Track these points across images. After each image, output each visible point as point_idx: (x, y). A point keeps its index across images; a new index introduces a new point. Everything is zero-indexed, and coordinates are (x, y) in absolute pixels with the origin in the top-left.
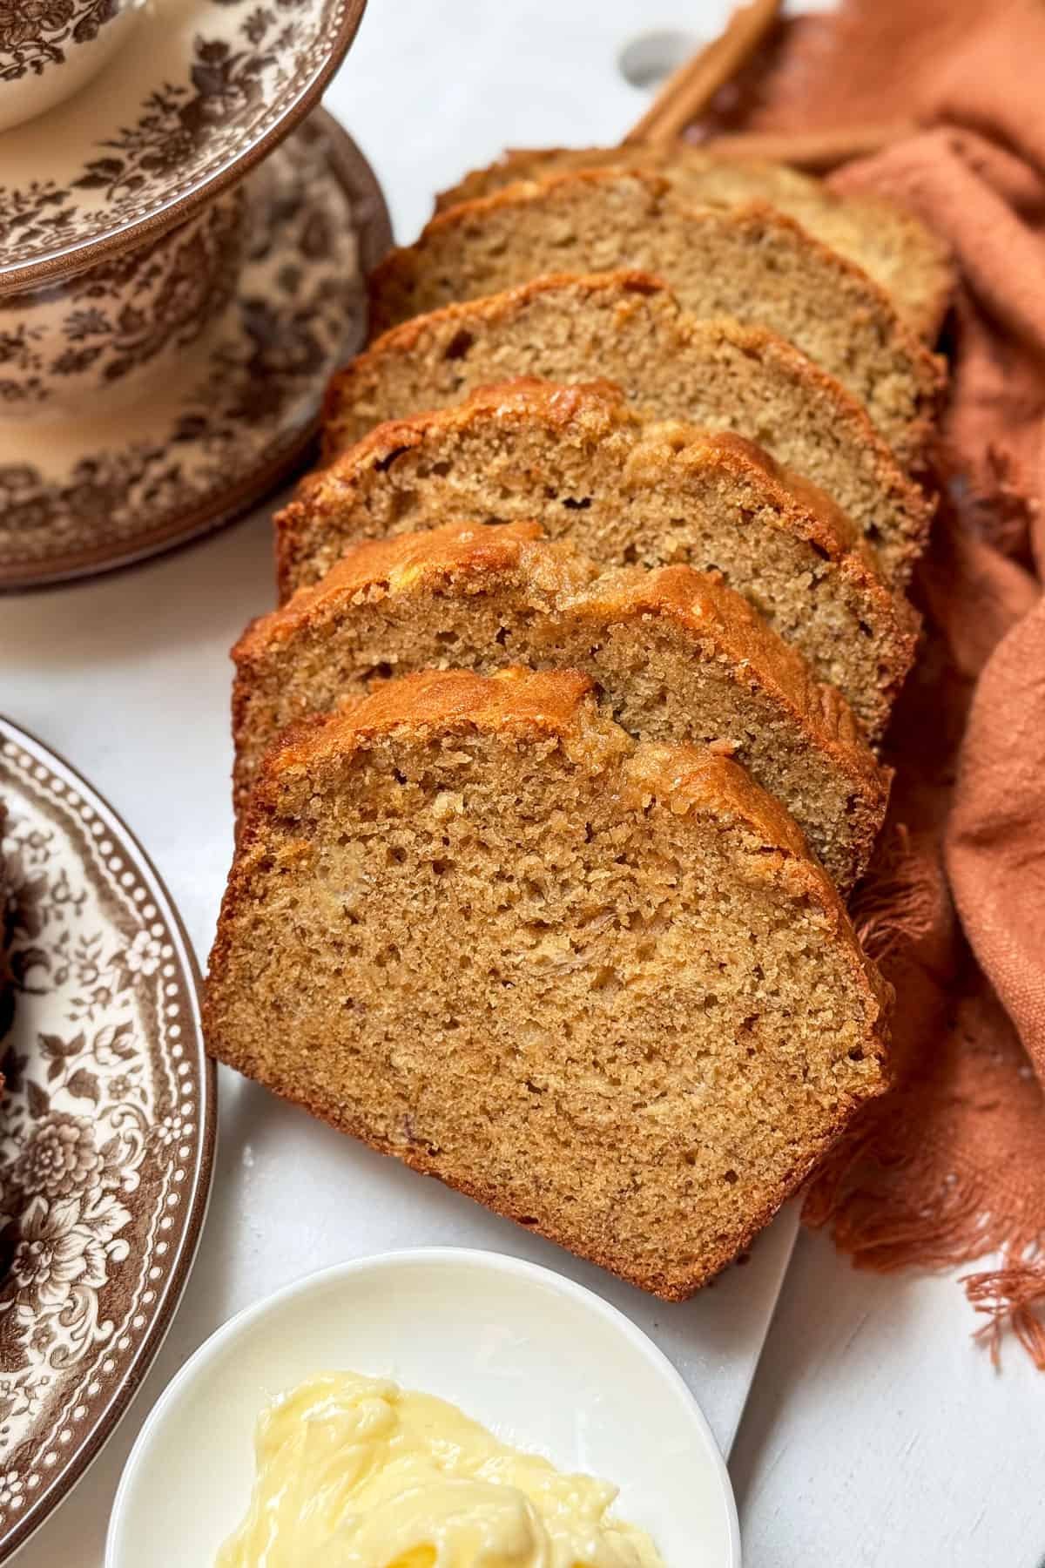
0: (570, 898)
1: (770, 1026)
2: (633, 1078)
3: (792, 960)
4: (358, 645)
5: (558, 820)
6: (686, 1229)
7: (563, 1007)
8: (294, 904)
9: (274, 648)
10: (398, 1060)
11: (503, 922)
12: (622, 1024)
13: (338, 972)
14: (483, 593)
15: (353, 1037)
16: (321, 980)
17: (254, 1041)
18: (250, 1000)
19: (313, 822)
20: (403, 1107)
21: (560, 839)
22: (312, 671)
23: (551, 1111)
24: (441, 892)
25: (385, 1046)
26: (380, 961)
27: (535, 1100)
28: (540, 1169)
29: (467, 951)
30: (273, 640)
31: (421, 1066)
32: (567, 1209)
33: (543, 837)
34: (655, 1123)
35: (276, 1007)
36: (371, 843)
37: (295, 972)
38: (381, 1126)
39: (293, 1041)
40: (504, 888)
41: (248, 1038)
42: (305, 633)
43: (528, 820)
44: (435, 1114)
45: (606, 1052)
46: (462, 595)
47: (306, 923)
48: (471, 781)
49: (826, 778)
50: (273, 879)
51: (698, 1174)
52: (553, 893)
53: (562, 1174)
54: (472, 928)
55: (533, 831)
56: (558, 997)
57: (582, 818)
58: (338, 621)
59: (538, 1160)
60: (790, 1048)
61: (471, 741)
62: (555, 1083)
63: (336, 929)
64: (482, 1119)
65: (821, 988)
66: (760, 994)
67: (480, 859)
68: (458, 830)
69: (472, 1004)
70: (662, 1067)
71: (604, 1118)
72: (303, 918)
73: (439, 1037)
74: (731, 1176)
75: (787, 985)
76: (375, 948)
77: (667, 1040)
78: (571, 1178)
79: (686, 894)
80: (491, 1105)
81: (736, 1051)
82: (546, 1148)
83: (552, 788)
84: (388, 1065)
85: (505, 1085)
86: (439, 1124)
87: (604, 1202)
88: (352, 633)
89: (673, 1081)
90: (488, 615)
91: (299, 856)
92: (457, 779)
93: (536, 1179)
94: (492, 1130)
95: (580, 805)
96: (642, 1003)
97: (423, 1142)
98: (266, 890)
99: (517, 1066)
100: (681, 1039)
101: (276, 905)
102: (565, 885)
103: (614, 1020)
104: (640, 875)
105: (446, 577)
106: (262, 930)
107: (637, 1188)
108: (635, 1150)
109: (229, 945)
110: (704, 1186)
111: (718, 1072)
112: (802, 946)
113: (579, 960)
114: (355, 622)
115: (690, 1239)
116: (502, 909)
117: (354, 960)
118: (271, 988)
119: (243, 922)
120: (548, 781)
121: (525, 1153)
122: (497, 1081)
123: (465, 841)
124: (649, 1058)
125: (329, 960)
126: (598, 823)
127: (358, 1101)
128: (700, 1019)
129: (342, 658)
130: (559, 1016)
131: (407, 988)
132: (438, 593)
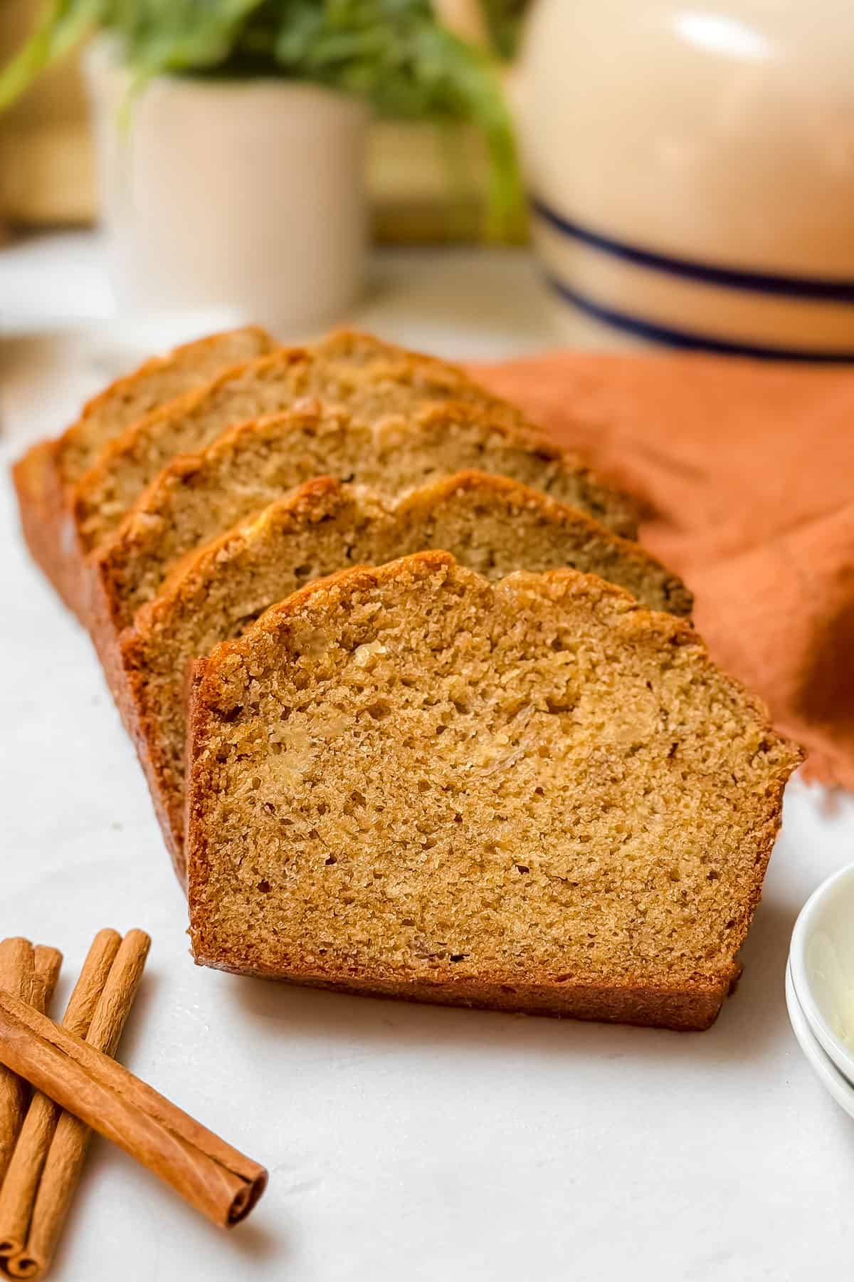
0: (492, 701)
1: (689, 750)
2: (600, 830)
3: (685, 692)
4: (231, 601)
5: (462, 640)
6: (699, 931)
7: (517, 795)
8: (257, 784)
9: (159, 627)
10: (393, 891)
11: (444, 740)
12: (574, 791)
13: (313, 834)
14: (326, 518)
15: (345, 888)
16: (300, 846)
17: (251, 927)
18: (237, 891)
19: (255, 706)
20: (411, 931)
21: (469, 657)
22: (195, 639)
23: (543, 881)
24: (384, 734)
25: (377, 882)
26: (347, 811)
27: (526, 878)
28: (554, 932)
29: (421, 775)
30: (155, 621)
31: (415, 888)
32: (593, 953)
33: (455, 656)
34: (632, 859)
35: (265, 887)
36: (311, 708)
37: (273, 847)
38: (398, 956)
39: (289, 913)
40: (436, 710)
41: (245, 927)
42: (181, 609)
43: (437, 650)
44: (444, 926)
45: (569, 818)
46: (310, 524)
47: (272, 798)
48: (383, 627)
49: (640, 577)
50: (232, 768)
51: (686, 883)
52: (477, 703)
53: (577, 928)
54: (419, 754)
55: (445, 656)
56: (512, 787)
57: (484, 630)
58: (207, 586)
59: (551, 925)
60: (712, 761)
61: (375, 592)
62: (537, 858)
63: (300, 794)
64: (489, 911)
65: (716, 707)
66: (672, 727)
67: (408, 693)
68: (383, 672)
69: (442, 819)
70: (619, 812)
71: (592, 869)
72: (267, 794)
73: (423, 856)
74: (713, 876)
75: (691, 713)
76: (339, 801)
77: (614, 790)
78: (586, 929)
79: (584, 665)
80: (490, 897)
81: (674, 778)
82: (554, 912)
83: (449, 614)
84: (386, 900)
85: (497, 876)
86: (450, 934)
87: (623, 936)
88: (224, 591)
89: (633, 821)
90: (334, 536)
91: (251, 739)
92: (369, 630)
93: (556, 941)
94: (500, 918)
95: (479, 621)
96: (583, 766)
97: (441, 956)
98: (229, 779)
99: (501, 856)
100: (624, 785)
101: (241, 791)
102: (484, 694)
103: (565, 789)
104: (543, 663)
105: (293, 514)
106: (233, 819)
107: (644, 913)
108: (628, 884)
109: (205, 844)
110: (697, 890)
111: (667, 802)
112: (689, 677)
113: (518, 751)
114: (223, 581)
115: (707, 935)
116: (440, 730)
117: (325, 818)
118: (256, 872)
119: (214, 817)
120: (448, 608)
121: (537, 925)
122: (487, 876)
123: (391, 682)
124: (605, 809)
125: (302, 826)
126: (497, 630)
127: (368, 944)
128: (634, 763)
129: (219, 620)
130: (518, 802)
131: (379, 826)
132: (288, 531)
